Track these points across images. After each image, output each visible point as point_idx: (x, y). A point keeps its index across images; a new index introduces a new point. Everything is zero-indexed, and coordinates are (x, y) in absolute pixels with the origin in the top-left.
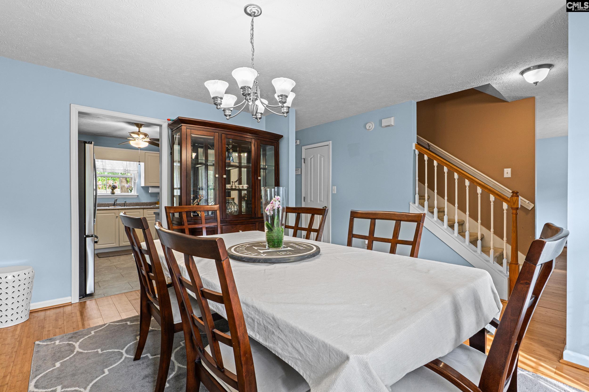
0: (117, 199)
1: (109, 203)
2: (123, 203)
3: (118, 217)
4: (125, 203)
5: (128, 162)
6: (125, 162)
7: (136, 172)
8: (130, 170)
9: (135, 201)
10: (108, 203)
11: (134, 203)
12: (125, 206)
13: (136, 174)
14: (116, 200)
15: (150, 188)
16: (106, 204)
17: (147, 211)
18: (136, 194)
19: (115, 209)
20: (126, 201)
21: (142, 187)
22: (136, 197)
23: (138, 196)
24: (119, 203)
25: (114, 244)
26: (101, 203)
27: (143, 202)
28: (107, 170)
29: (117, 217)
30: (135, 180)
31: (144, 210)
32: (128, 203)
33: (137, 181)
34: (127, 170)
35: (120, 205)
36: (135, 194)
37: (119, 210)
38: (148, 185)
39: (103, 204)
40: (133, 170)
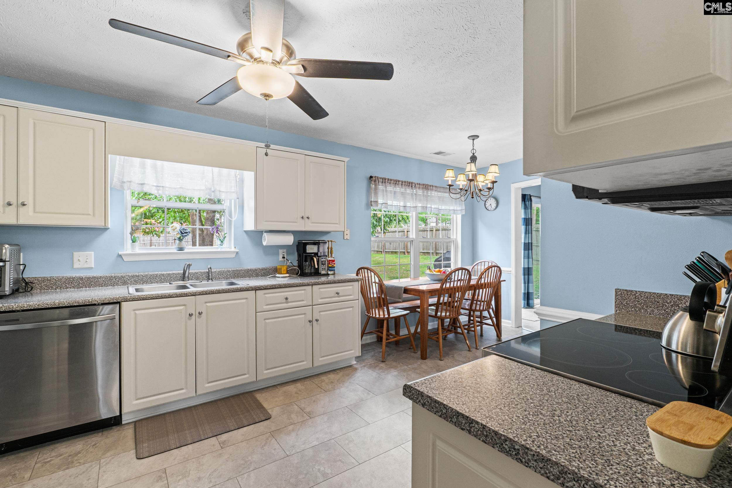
0: (191, 265)
1: (171, 272)
2: (204, 273)
3: (193, 317)
4: (208, 273)
5: (216, 170)
6: (210, 168)
7: (234, 196)
8: (220, 190)
9: (231, 266)
10: (168, 272)
11: (229, 271)
12: (209, 279)
13: (233, 201)
14: (189, 265)
15: (265, 234)
16: (163, 275)
17: (265, 294)
18: (233, 249)
19: (184, 294)
20: (210, 268)
21: (246, 232)
22: (233, 255)
23: (237, 253)
24: (196, 271)
25: (184, 391)
26: (151, 273)
27: (249, 268)
28: (167, 189)
29: (190, 315)
30: (230, 216)
31: (257, 291)
32: (215, 270)
33: (235, 219)
34: (214, 192)
35: (197, 277)
36: (231, 248)
37: (196, 296)
38: (261, 228)
39: (157, 275)
40: (227, 192)
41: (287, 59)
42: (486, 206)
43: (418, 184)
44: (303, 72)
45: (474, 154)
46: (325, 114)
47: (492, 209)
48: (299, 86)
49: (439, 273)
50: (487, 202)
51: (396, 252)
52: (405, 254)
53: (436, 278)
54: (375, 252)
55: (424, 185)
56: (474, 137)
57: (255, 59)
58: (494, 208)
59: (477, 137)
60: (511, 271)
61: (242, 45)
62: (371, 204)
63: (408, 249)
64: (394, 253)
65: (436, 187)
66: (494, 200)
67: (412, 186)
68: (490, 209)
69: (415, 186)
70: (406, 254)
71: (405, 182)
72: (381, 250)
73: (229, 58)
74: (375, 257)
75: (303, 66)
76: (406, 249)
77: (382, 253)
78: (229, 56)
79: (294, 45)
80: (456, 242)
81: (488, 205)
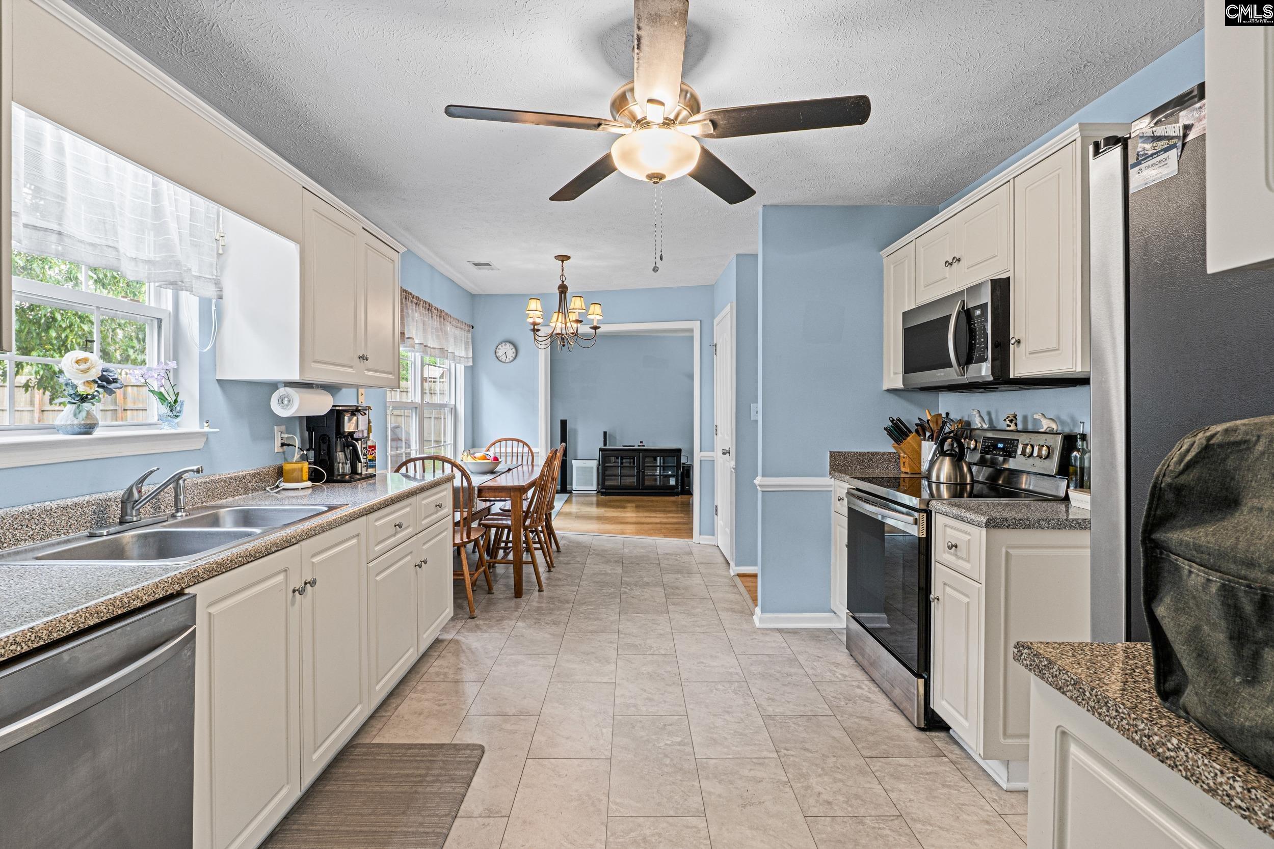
21: (222, 384)
22: (199, 444)
41: (688, 114)
42: (498, 355)
44: (712, 131)
45: (563, 282)
46: (749, 192)
47: (507, 360)
48: (706, 153)
56: (564, 258)
57: (638, 122)
58: (511, 359)
59: (568, 258)
60: (538, 453)
61: (620, 103)
66: (512, 347)
68: (503, 360)
73: (601, 127)
75: (712, 121)
78: (599, 125)
79: (699, 90)
80: (454, 411)
81: (500, 353)
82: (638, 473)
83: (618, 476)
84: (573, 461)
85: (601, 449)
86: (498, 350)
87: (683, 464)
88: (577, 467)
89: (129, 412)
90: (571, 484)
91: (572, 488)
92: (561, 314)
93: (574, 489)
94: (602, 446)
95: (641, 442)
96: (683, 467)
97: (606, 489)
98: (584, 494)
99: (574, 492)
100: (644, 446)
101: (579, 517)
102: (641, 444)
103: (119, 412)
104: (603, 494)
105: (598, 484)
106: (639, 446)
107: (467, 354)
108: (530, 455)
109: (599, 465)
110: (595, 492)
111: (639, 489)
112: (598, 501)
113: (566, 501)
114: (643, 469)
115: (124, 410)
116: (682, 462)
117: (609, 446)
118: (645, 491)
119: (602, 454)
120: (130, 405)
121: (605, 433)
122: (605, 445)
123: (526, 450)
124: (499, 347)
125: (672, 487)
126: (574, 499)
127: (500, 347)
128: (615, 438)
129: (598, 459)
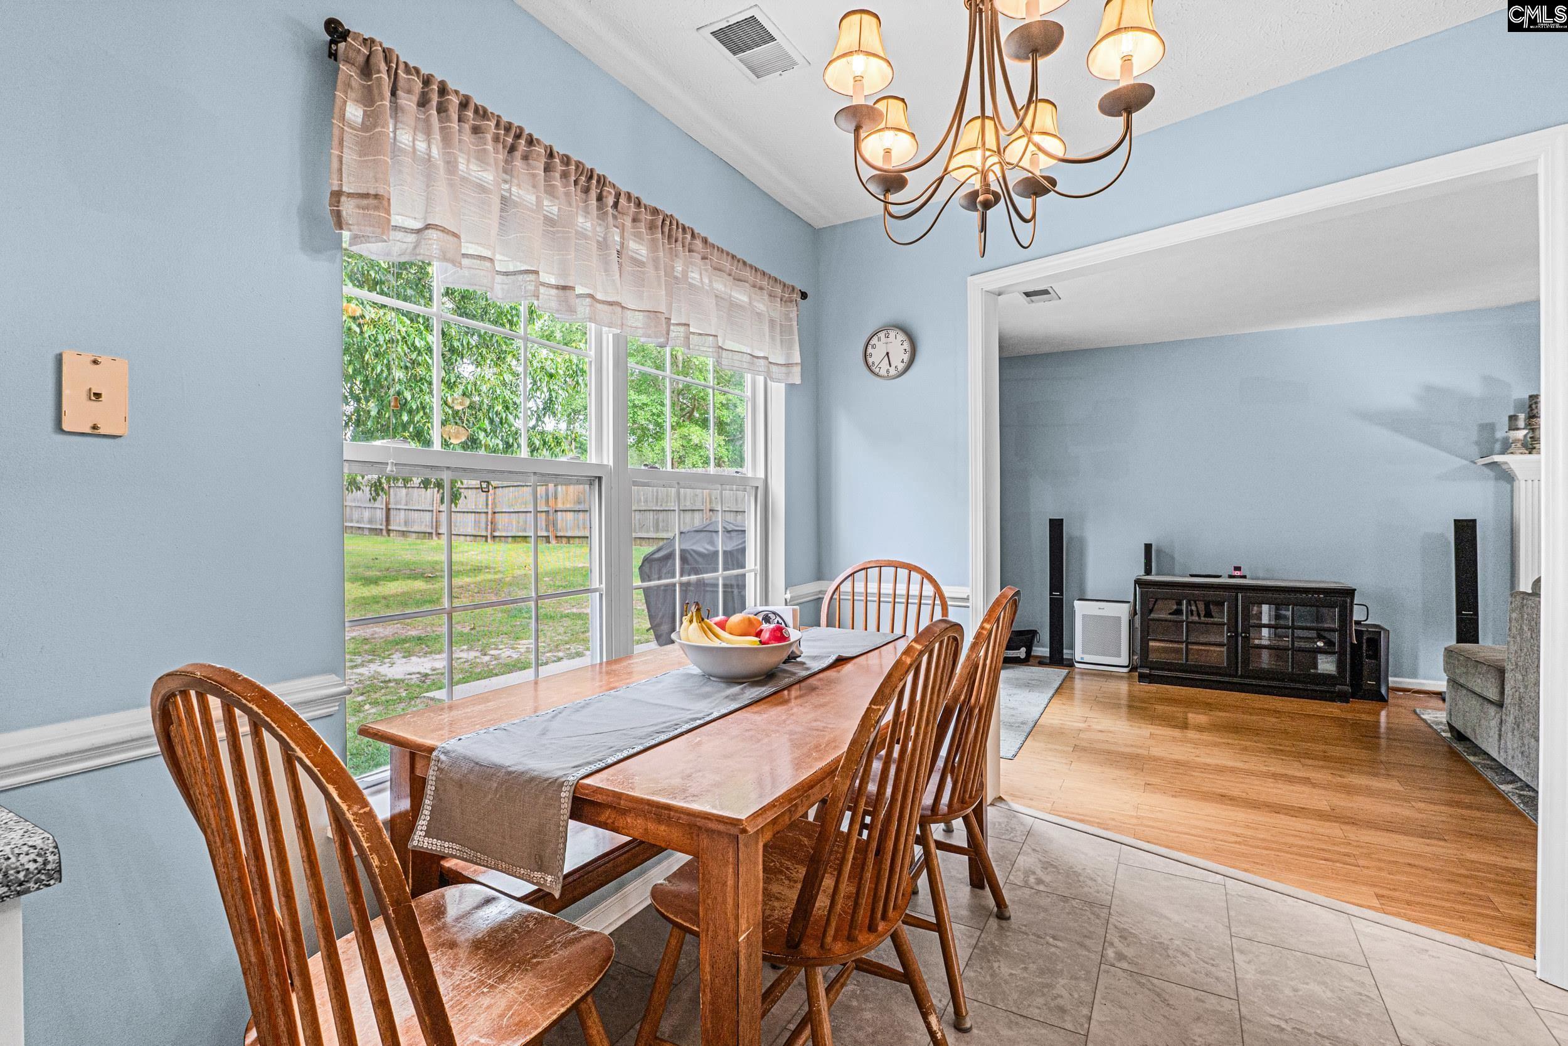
42: (870, 360)
43: (629, 196)
47: (893, 372)
49: (750, 641)
50: (874, 347)
51: (526, 537)
52: (549, 542)
53: (739, 666)
54: (468, 538)
55: (655, 211)
58: (901, 366)
60: (967, 599)
62: (338, 215)
63: (557, 530)
64: (519, 539)
65: (705, 241)
66: (901, 337)
67: (600, 198)
68: (883, 372)
69: (616, 205)
70: (553, 541)
71: (566, 160)
72: (484, 534)
74: (467, 552)
76: (551, 529)
77: (486, 541)
80: (763, 493)
81: (876, 356)
82: (1233, 639)
83: (1182, 642)
84: (1077, 603)
85: (1138, 582)
86: (870, 350)
87: (1358, 623)
88: (1084, 616)
89: (559, 513)
90: (1072, 647)
91: (1073, 654)
92: (989, 124)
93: (1078, 659)
94: (1140, 572)
95: (1237, 568)
96: (1359, 633)
97: (1151, 669)
98: (1101, 674)
99: (1077, 665)
100: (1244, 577)
101: (1084, 749)
102: (1237, 573)
103: (551, 513)
104: (1142, 678)
105: (1131, 652)
106: (1231, 577)
107: (788, 356)
108: (938, 602)
109: (1135, 613)
110: (1126, 670)
111: (1236, 676)
112: (1131, 697)
113: (1058, 691)
114: (1246, 630)
115: (556, 511)
116: (1355, 618)
117: (1157, 574)
118: (1247, 681)
119: (1142, 594)
120: (560, 506)
121: (1148, 548)
122: (1148, 571)
123: (929, 589)
124: (872, 342)
125: (1326, 678)
126: (1078, 683)
127: (874, 341)
128: (1173, 558)
129: (1131, 599)
